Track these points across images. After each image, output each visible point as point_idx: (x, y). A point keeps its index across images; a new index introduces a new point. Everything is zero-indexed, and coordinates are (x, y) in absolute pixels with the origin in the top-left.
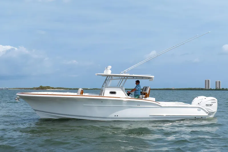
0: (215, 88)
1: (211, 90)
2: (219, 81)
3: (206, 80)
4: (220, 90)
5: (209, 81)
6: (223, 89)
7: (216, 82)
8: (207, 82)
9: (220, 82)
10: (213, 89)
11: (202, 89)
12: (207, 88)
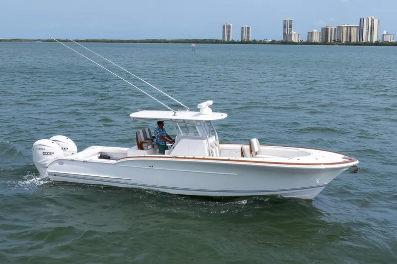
0: (240, 40)
1: (233, 42)
2: (247, 26)
3: (224, 26)
4: (248, 42)
5: (229, 26)
6: (254, 42)
7: (242, 28)
8: (227, 29)
9: (248, 29)
10: (236, 41)
11: (217, 42)
12: (226, 39)
